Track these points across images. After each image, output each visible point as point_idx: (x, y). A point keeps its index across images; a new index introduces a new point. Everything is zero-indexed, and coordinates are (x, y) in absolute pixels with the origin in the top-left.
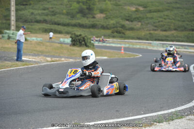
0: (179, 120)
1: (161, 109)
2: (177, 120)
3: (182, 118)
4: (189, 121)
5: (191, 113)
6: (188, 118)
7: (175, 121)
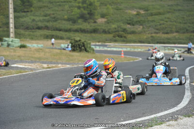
0: (158, 126)
1: (143, 115)
2: (156, 126)
3: (162, 124)
4: (168, 127)
5: (172, 119)
6: (168, 123)
7: (153, 127)
